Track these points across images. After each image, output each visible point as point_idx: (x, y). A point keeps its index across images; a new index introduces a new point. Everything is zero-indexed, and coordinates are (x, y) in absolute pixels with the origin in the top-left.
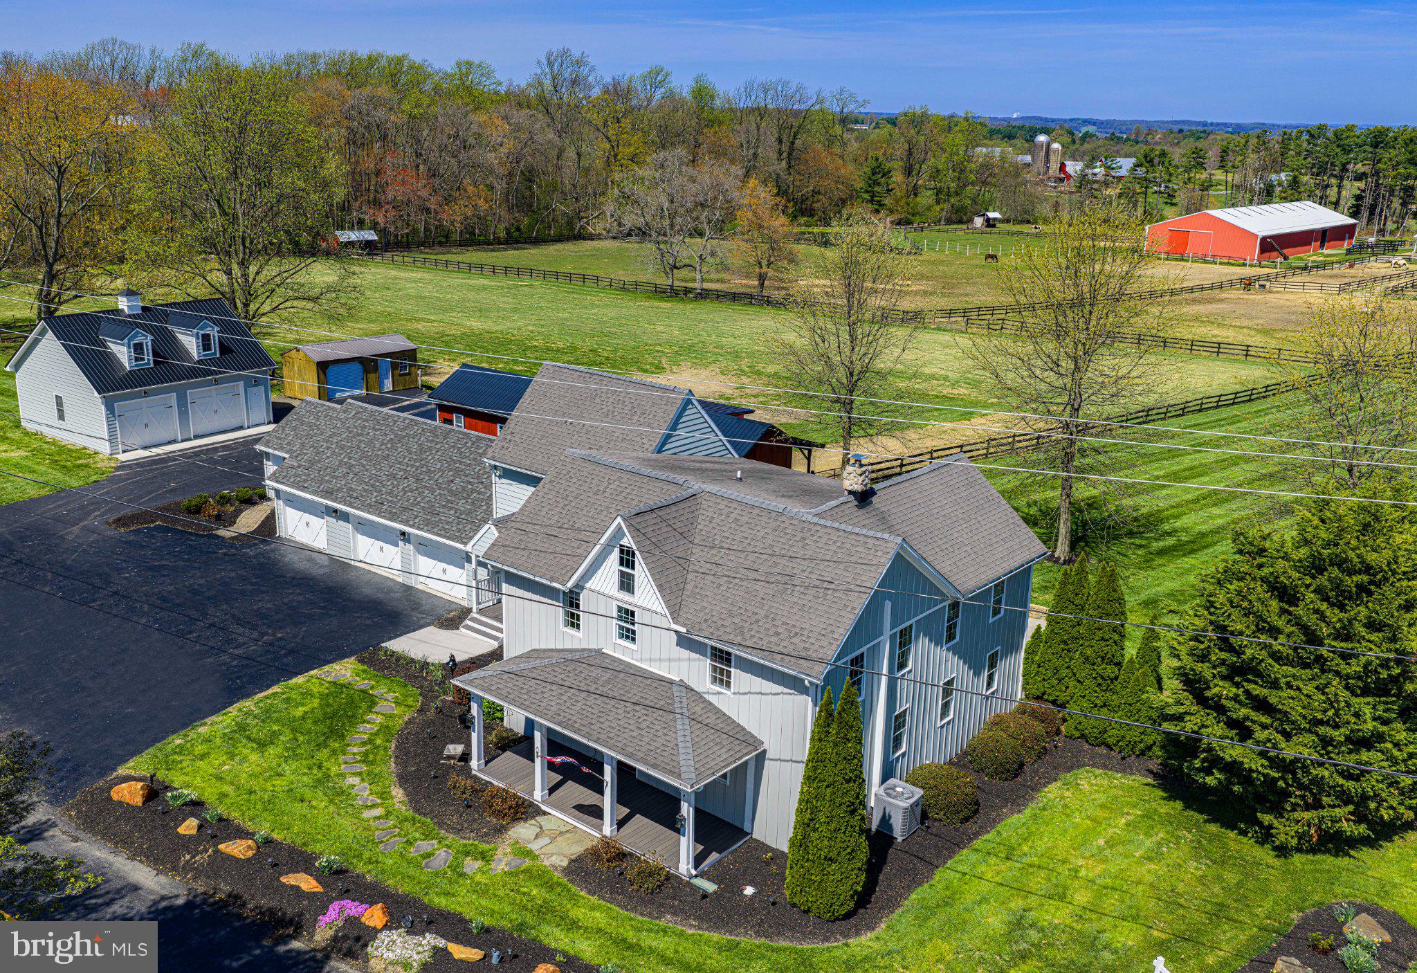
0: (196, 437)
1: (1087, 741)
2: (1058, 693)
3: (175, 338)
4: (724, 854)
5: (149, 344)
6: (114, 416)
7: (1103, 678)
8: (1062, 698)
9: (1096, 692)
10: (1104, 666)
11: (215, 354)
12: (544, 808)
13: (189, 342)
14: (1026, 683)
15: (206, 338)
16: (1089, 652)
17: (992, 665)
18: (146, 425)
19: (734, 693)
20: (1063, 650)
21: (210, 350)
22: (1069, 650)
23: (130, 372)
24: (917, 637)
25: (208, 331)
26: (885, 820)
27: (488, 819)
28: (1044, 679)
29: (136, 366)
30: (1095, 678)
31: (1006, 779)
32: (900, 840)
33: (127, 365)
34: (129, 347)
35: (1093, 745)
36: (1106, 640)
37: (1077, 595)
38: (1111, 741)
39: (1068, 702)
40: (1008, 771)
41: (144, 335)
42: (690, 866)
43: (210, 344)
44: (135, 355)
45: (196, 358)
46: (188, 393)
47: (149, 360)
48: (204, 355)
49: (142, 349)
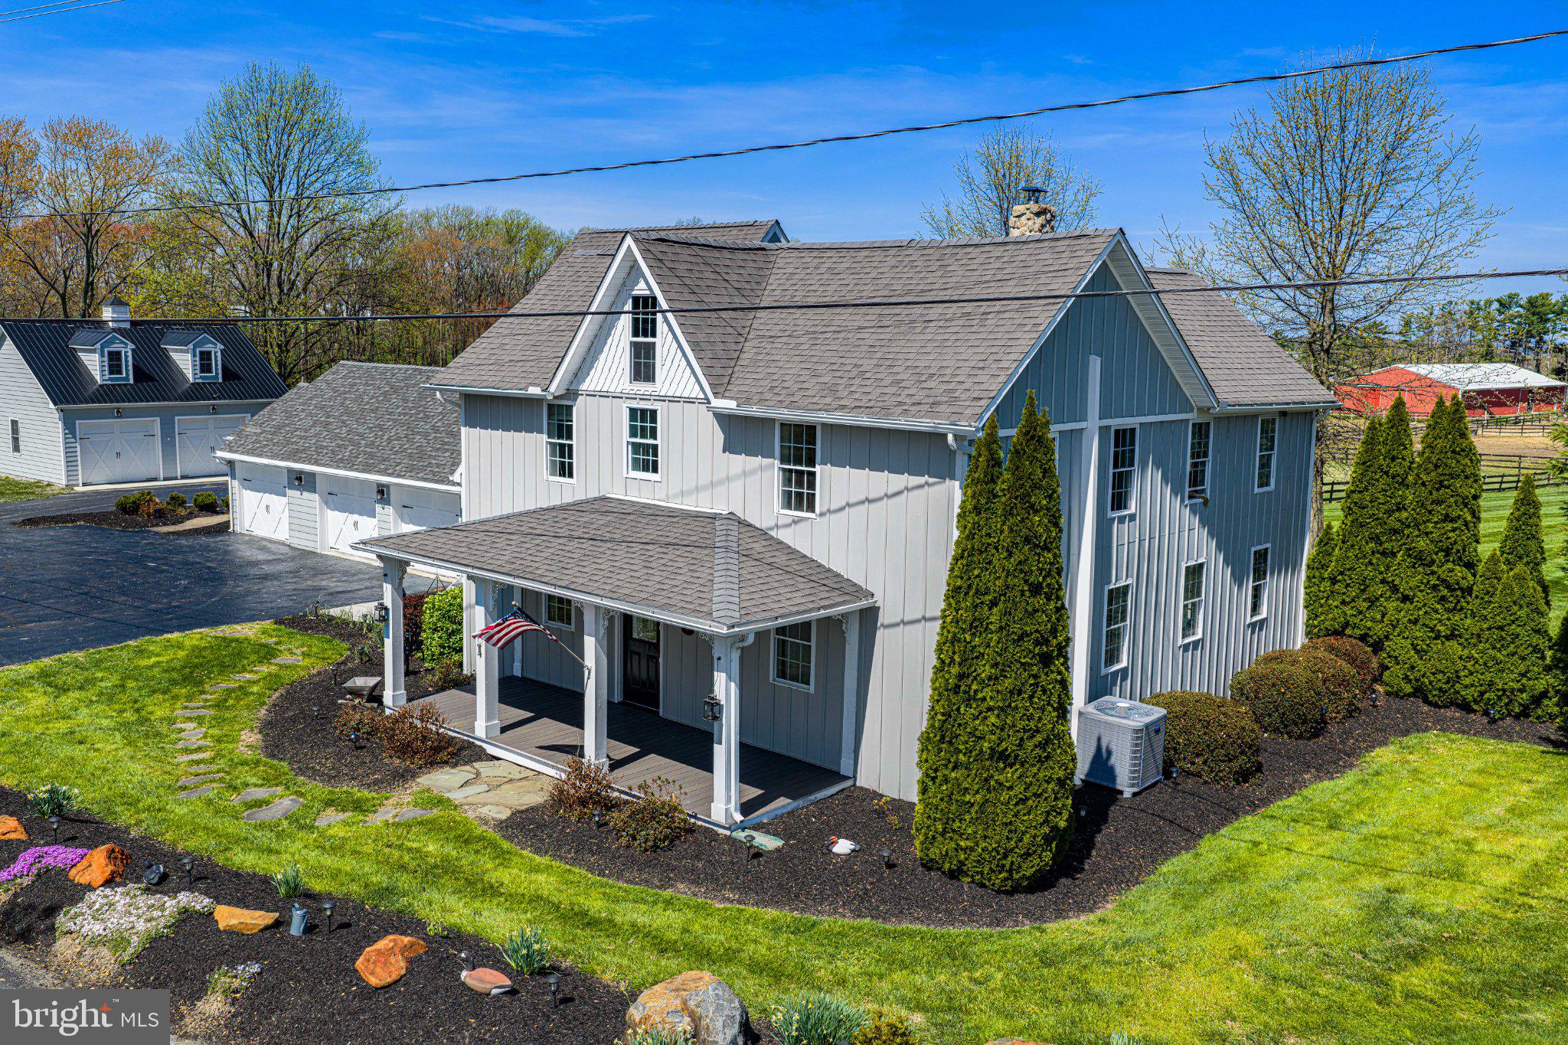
0: (183, 477)
1: (1426, 701)
2: (1369, 624)
3: (169, 358)
4: (800, 803)
5: (130, 354)
6: (74, 437)
7: (1449, 587)
8: (1379, 630)
9: (1436, 611)
10: (1450, 565)
11: (216, 377)
12: (491, 750)
13: (184, 361)
14: (1313, 615)
15: (205, 356)
16: (1422, 544)
17: (1260, 574)
18: (118, 454)
19: (822, 515)
20: (1373, 553)
21: (211, 372)
22: (1384, 553)
23: (101, 386)
24: (1144, 466)
25: (208, 347)
26: (1101, 761)
27: (386, 761)
28: (1343, 602)
29: (110, 379)
30: (1435, 587)
31: (1300, 737)
32: (1128, 793)
33: (98, 378)
34: (102, 355)
35: (1435, 705)
36: (1453, 520)
37: (1393, 459)
38: (1470, 694)
39: (1387, 637)
40: (1304, 722)
41: (122, 342)
42: (732, 806)
43: (210, 365)
44: (110, 366)
45: (191, 380)
46: (176, 418)
47: (127, 374)
48: (201, 377)
49: (120, 359)
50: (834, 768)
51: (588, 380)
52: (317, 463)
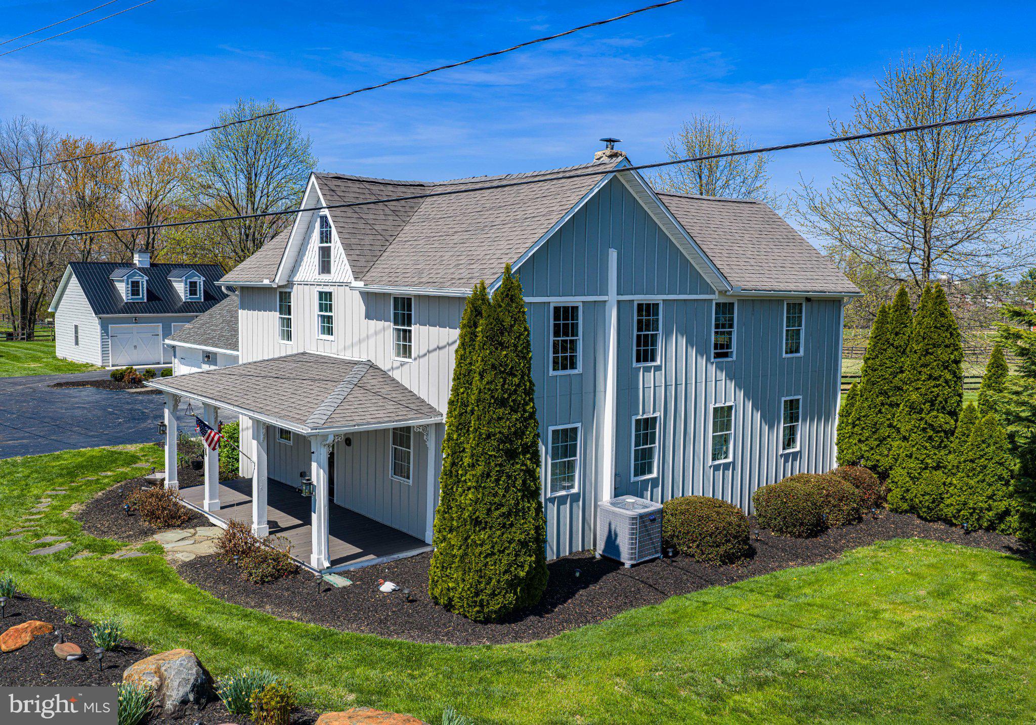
1: (920, 517)
2: (878, 457)
3: (172, 286)
4: (384, 559)
5: (145, 283)
6: (108, 335)
7: (933, 429)
8: (885, 462)
9: (926, 448)
10: (935, 413)
11: (200, 298)
12: (212, 520)
13: (180, 288)
14: (841, 451)
15: (193, 285)
16: (914, 396)
17: (792, 416)
18: (135, 347)
19: (415, 359)
20: (883, 404)
21: (196, 295)
22: (891, 405)
23: (126, 303)
24: (668, 335)
25: (195, 279)
26: (611, 541)
27: (141, 523)
28: (860, 441)
29: (132, 299)
30: (924, 430)
31: (800, 536)
32: (628, 564)
33: (124, 298)
34: (127, 284)
35: (925, 519)
36: (936, 379)
37: (897, 334)
38: (949, 512)
39: (891, 468)
40: (802, 524)
41: (140, 275)
42: (322, 557)
43: (196, 290)
44: (132, 290)
45: (184, 300)
46: (173, 324)
47: (143, 296)
48: (190, 298)
49: (138, 287)
50: (422, 538)
51: (298, 274)
52: (216, 346)
